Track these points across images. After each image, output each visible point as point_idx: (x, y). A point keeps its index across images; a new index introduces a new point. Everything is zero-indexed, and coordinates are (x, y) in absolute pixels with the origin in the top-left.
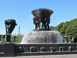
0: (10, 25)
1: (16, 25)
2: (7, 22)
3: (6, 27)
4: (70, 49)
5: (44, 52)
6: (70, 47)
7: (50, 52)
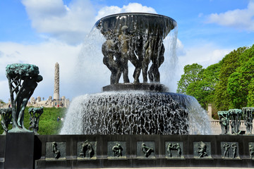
0: (22, 81)
1: (40, 79)
2: (14, 72)
3: (11, 86)
4: (201, 150)
5: (120, 157)
6: (203, 145)
7: (138, 158)
